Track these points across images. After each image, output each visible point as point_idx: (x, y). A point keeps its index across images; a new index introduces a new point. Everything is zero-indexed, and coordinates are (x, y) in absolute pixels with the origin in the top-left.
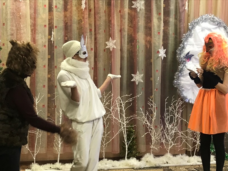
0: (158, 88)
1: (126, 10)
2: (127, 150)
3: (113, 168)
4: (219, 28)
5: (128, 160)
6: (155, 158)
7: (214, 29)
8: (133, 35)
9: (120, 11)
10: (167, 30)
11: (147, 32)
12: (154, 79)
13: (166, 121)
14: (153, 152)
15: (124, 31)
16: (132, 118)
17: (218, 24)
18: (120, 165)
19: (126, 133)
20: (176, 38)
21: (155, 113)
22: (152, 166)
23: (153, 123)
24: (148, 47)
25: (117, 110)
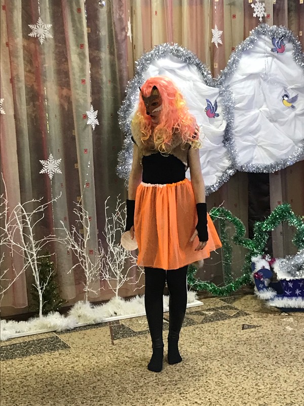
0: (90, 182)
1: (19, 40)
2: (41, 299)
3: (18, 335)
4: (189, 67)
5: (44, 318)
6: (93, 308)
7: (179, 69)
8: (36, 88)
9: (7, 44)
10: (98, 76)
11: (61, 80)
12: (82, 166)
13: (109, 240)
14: (88, 297)
15: (19, 81)
16: (46, 241)
17: (185, 61)
18: (30, 328)
19: (37, 270)
20: (114, 89)
21: (89, 228)
22: (88, 323)
23: (85, 247)
24: (66, 107)
25: (18, 230)
